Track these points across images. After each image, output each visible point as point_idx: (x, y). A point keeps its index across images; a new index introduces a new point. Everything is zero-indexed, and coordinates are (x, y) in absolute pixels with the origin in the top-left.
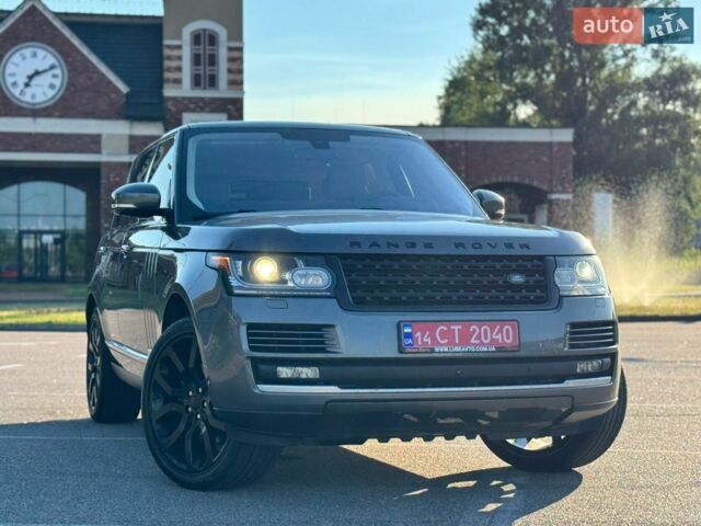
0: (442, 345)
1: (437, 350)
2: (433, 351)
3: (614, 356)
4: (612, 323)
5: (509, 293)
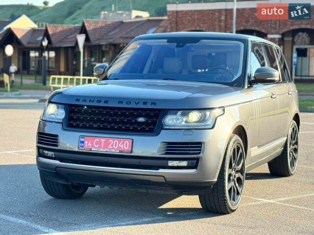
0: (95, 147)
1: (93, 149)
2: (91, 150)
3: (198, 159)
4: (200, 143)
5: (136, 126)
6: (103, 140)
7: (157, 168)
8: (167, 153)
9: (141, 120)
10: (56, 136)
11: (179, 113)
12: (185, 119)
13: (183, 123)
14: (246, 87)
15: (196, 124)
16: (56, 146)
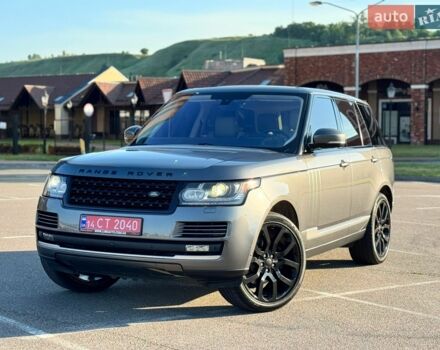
0: (99, 229)
1: (96, 231)
2: (93, 231)
3: (222, 243)
4: (226, 223)
5: (147, 202)
6: (108, 220)
7: (172, 253)
8: (184, 236)
9: (154, 194)
10: (56, 215)
11: (201, 186)
12: (207, 193)
13: (206, 198)
14: (301, 153)
15: (221, 199)
16: (56, 227)
